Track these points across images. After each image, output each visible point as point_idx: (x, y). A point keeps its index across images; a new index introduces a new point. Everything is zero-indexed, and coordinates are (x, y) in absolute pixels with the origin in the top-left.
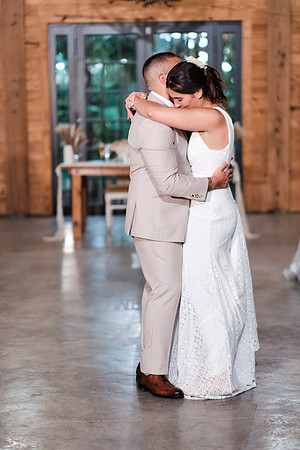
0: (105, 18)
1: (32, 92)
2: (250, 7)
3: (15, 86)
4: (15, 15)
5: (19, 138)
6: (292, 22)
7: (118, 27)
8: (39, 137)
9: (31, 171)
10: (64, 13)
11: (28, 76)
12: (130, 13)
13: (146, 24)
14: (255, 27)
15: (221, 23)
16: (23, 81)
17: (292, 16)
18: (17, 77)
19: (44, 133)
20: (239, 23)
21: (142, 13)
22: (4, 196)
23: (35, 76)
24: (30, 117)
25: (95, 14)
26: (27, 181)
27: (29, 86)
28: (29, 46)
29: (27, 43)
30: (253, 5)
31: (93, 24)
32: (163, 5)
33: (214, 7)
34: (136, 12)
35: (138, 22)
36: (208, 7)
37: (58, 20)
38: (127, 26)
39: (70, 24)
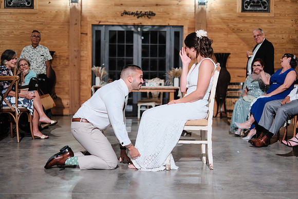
0: (119, 23)
1: (83, 56)
2: (187, 19)
3: (76, 54)
4: (76, 20)
5: (76, 78)
6: (207, 27)
7: (125, 27)
8: (86, 78)
9: (81, 94)
10: (99, 20)
11: (82, 49)
12: (131, 21)
13: (138, 26)
14: (189, 29)
15: (173, 26)
16: (79, 51)
17: (207, 25)
18: (76, 49)
19: (89, 76)
20: (182, 27)
21: (137, 21)
22: (68, 106)
23: (85, 49)
24: (82, 68)
25: (114, 21)
26: (79, 99)
27: (82, 54)
28: (83, 35)
29: (81, 33)
30: (189, 19)
31: (113, 25)
32: (147, 18)
33: (170, 19)
34: (134, 20)
35: (134, 25)
36: (168, 19)
37: (97, 23)
38: (129, 27)
39: (102, 25)
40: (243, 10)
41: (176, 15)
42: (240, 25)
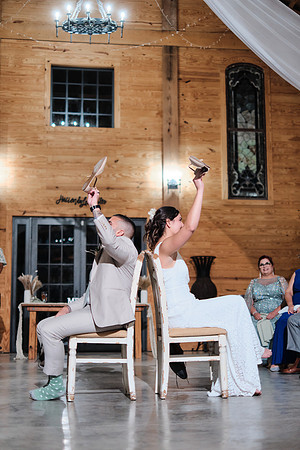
0: (53, 214)
7: (61, 220)
10: (24, 209)
12: (70, 210)
13: (81, 218)
20: (144, 219)
21: (79, 211)
25: (47, 211)
31: (44, 217)
33: (127, 208)
34: (74, 210)
35: (75, 217)
36: (124, 208)
37: (21, 214)
38: (68, 220)
39: (29, 217)
40: (231, 196)
41: (136, 202)
42: (227, 217)
